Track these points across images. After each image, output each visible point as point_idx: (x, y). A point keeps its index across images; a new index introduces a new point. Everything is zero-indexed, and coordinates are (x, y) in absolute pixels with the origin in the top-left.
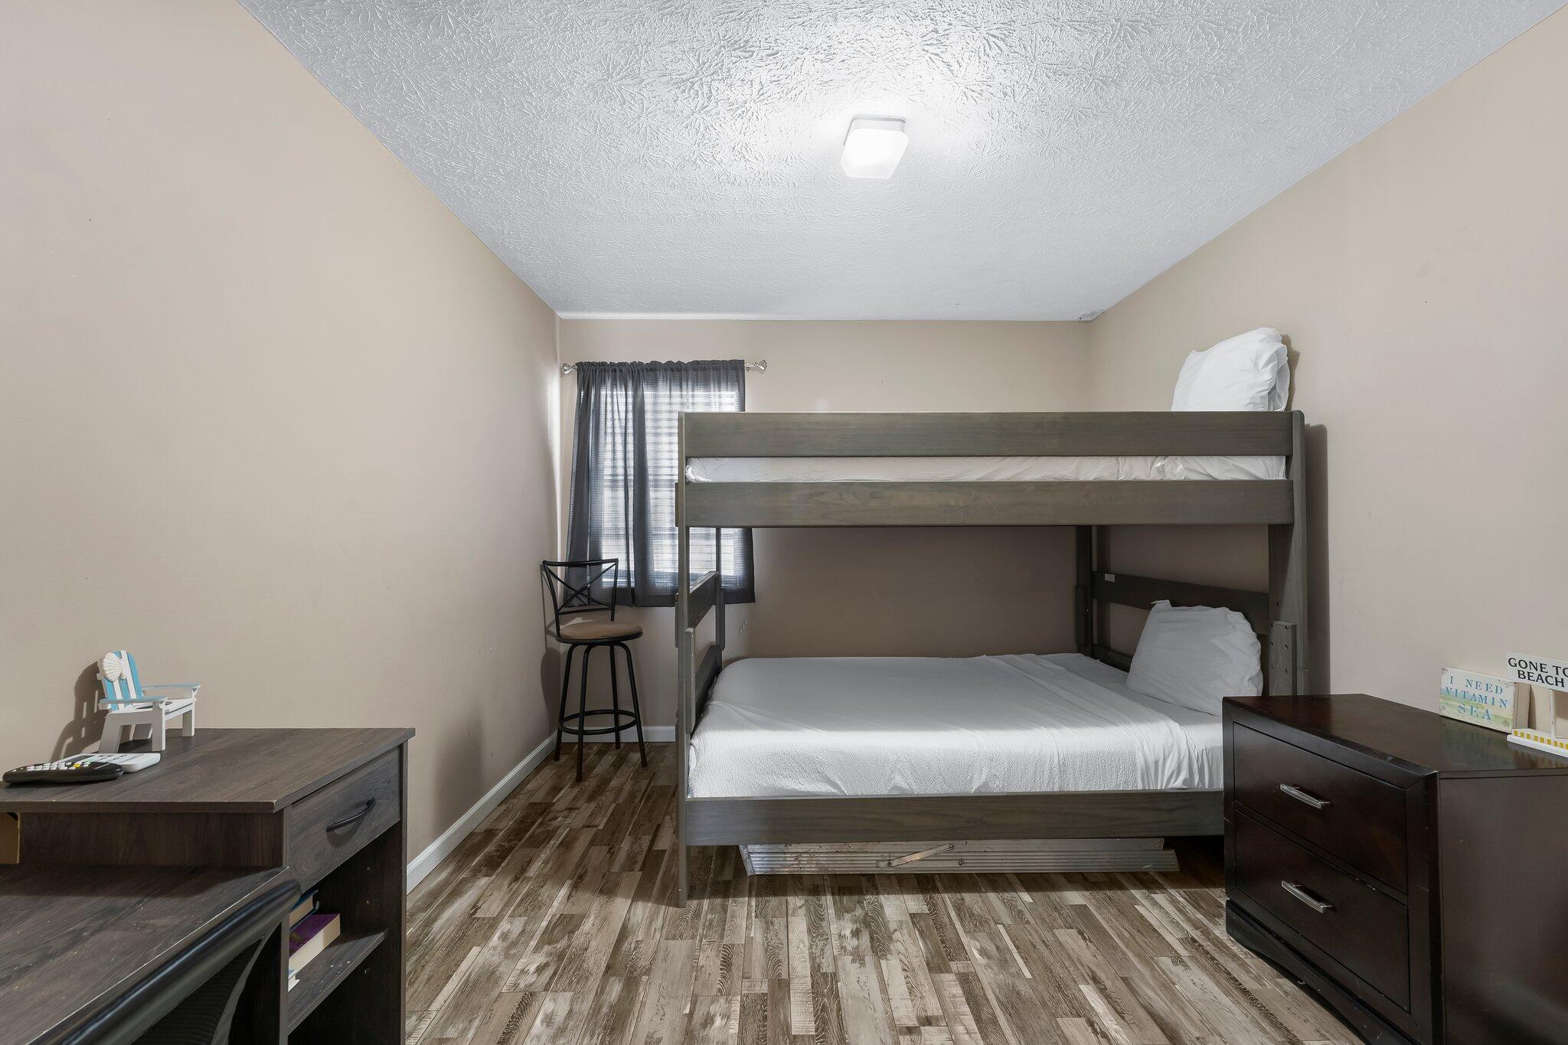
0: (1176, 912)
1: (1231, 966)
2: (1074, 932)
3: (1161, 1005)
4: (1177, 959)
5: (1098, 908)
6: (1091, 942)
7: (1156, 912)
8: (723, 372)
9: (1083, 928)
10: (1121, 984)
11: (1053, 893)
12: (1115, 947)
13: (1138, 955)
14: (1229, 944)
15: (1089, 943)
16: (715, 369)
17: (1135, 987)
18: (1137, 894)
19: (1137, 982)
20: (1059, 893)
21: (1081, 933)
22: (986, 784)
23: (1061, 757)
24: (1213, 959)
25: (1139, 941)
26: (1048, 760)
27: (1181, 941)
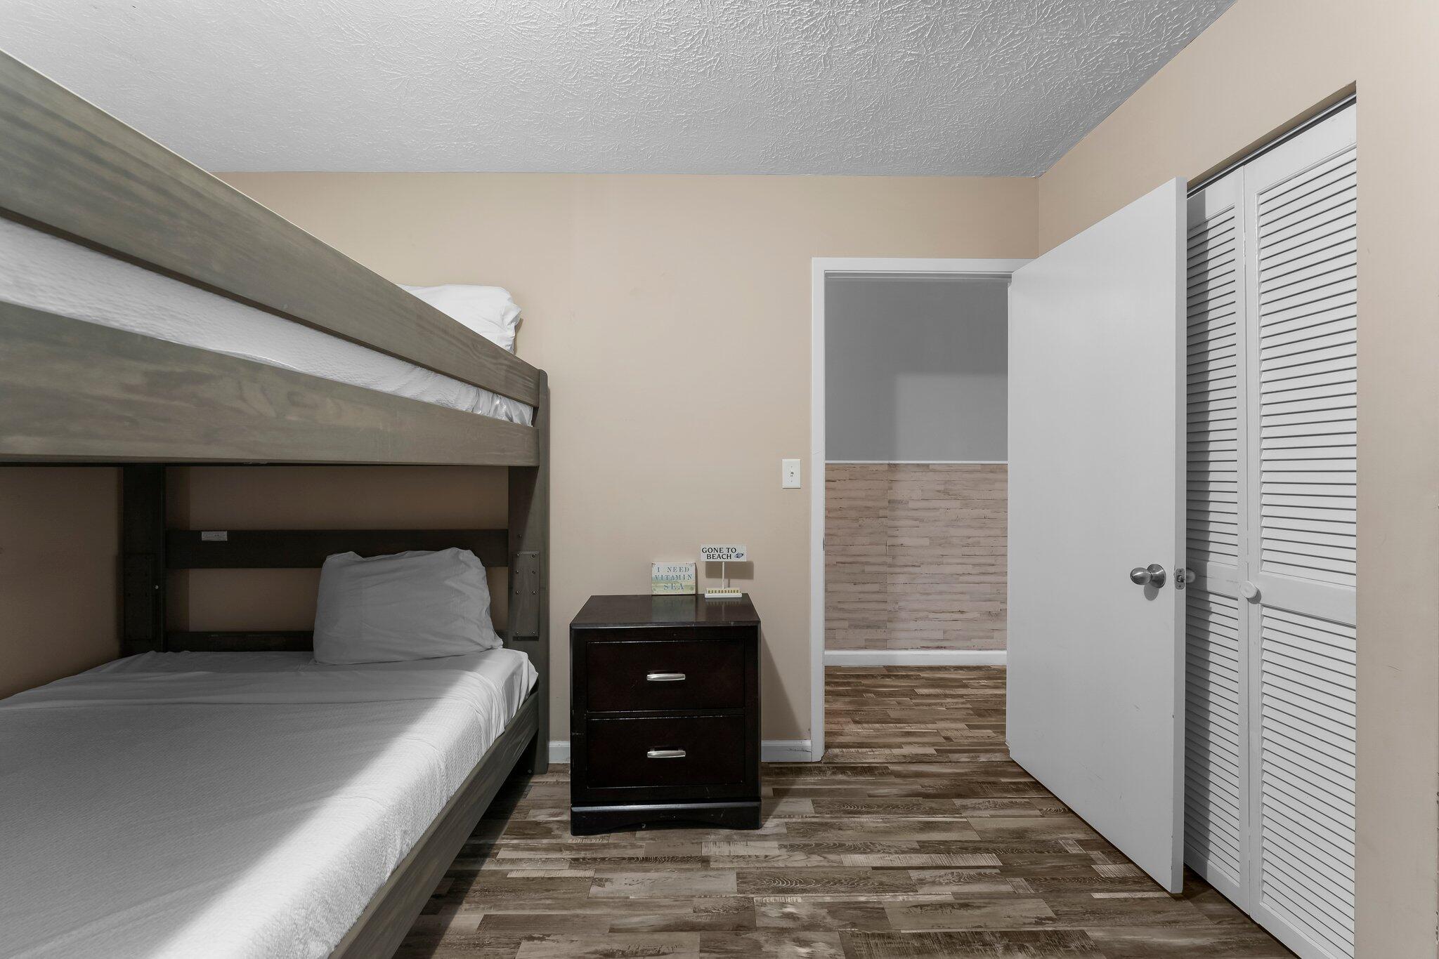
0: (532, 852)
1: (614, 853)
2: (525, 945)
3: (653, 918)
4: (600, 882)
5: (496, 906)
6: (549, 936)
7: (524, 866)
9: (527, 933)
10: (619, 937)
11: (445, 937)
12: (564, 919)
13: (582, 906)
14: (588, 841)
15: (550, 938)
17: (625, 927)
18: (488, 866)
19: (619, 923)
20: (449, 930)
21: (531, 938)
24: (603, 859)
25: (560, 896)
27: (571, 867)
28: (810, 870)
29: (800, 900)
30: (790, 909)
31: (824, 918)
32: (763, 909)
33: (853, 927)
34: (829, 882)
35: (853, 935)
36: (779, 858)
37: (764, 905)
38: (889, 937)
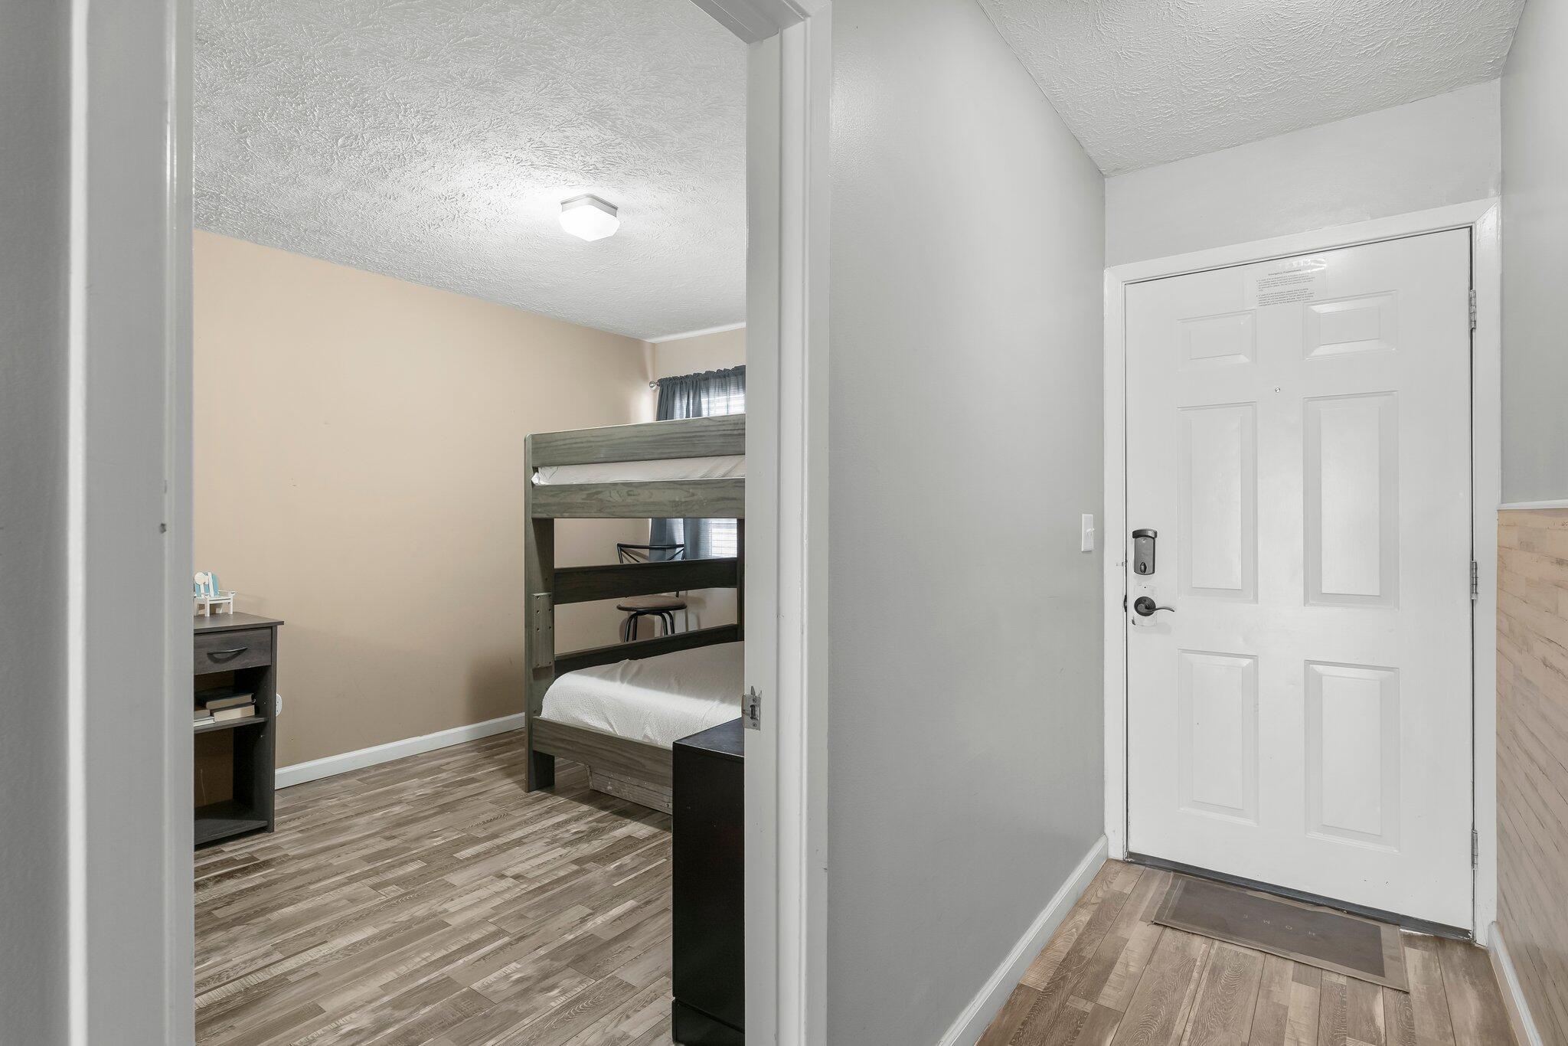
28: (570, 1035)
29: (553, 1004)
30: (555, 992)
31: (517, 1005)
32: (578, 979)
33: (485, 1014)
34: (538, 1036)
35: (481, 1009)
36: (614, 1024)
37: (581, 983)
38: (443, 1027)
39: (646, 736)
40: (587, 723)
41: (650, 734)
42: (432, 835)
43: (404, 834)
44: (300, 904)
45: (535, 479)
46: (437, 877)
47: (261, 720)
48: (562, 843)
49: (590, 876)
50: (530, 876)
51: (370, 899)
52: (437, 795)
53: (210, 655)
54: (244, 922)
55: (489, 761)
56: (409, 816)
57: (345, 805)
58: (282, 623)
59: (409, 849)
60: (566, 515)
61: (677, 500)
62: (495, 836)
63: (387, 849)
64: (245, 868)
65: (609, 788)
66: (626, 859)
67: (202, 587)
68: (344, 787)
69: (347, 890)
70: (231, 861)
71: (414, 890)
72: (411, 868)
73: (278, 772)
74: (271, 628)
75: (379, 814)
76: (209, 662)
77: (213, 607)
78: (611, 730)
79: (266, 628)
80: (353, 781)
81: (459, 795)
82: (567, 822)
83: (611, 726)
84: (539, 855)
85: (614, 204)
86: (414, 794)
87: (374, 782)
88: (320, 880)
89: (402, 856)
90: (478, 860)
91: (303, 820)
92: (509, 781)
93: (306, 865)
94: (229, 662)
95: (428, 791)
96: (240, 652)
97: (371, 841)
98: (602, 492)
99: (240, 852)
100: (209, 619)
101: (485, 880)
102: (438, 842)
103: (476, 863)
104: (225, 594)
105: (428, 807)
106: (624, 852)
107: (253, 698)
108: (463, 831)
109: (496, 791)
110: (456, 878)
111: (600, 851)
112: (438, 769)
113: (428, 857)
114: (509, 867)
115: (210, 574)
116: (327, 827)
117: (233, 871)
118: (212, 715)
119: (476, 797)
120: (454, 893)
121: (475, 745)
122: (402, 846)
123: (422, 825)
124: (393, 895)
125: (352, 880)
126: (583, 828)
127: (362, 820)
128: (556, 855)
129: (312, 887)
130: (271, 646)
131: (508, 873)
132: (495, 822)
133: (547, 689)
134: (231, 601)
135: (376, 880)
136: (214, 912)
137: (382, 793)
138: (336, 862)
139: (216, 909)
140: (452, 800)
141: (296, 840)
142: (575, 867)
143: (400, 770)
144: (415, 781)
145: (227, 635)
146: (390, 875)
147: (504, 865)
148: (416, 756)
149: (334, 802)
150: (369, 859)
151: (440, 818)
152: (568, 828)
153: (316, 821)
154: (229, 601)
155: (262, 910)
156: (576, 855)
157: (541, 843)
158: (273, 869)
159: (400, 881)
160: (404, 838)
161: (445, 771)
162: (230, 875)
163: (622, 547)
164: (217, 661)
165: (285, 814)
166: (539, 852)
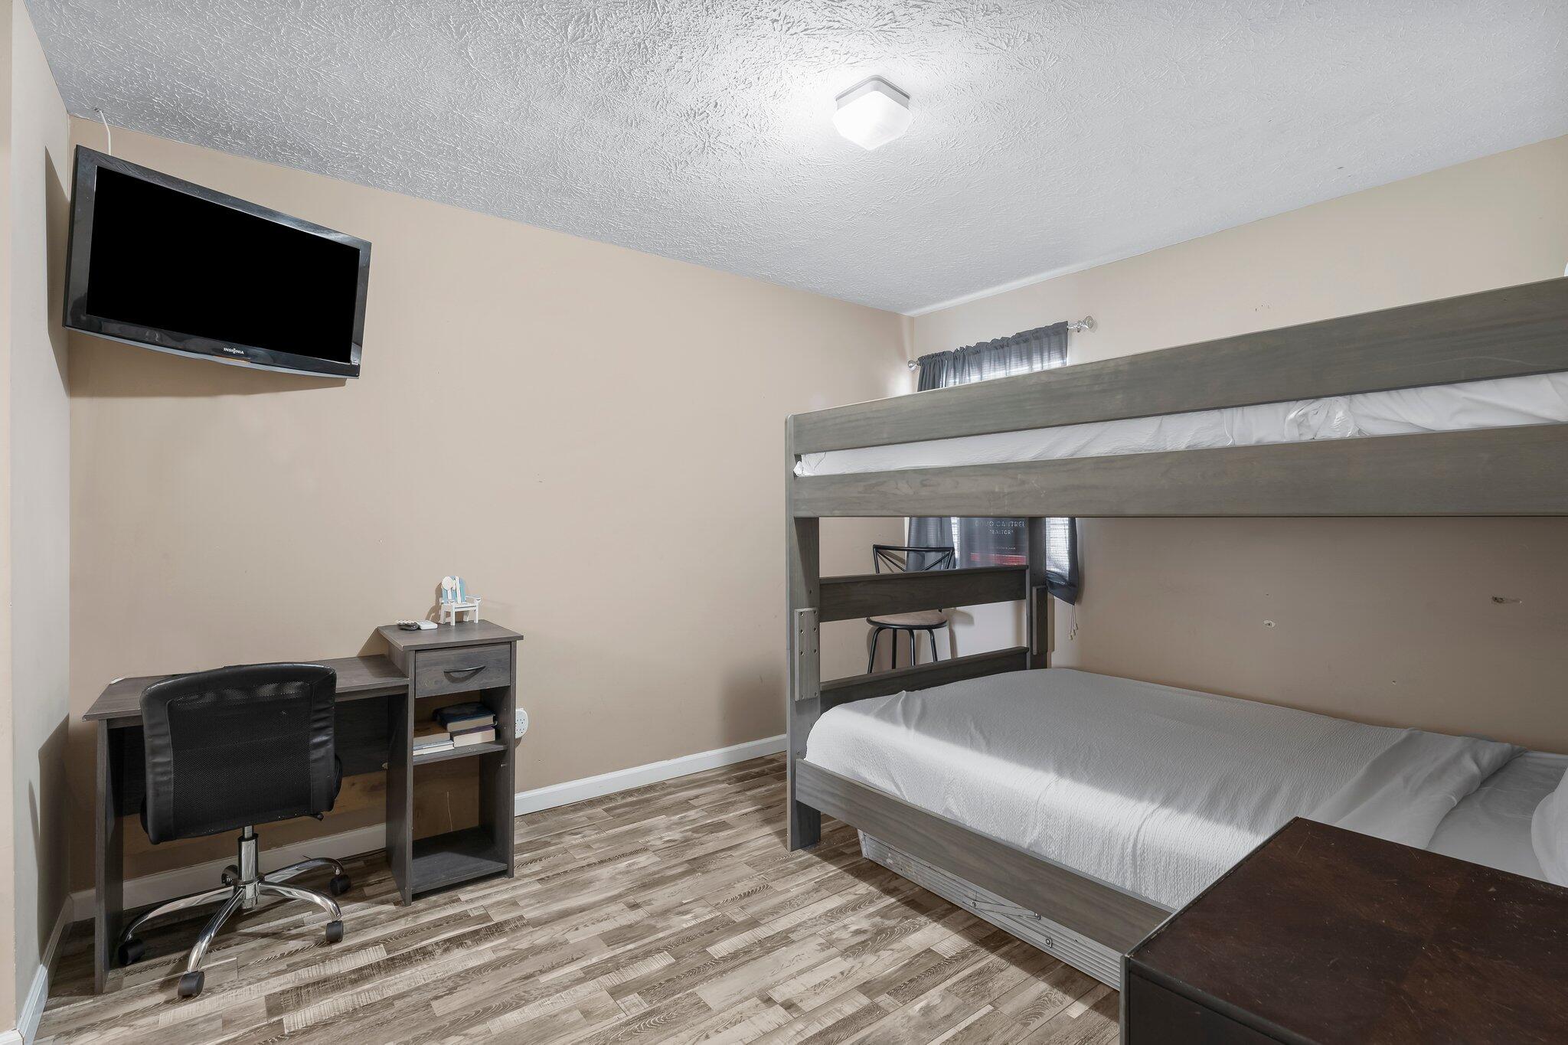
8: (1045, 340)
16: (1037, 338)
22: (1036, 843)
23: (1139, 846)
26: (1120, 842)
39: (947, 810)
40: (865, 779)
41: (955, 810)
42: (680, 909)
43: (649, 903)
44: (526, 1009)
45: (798, 470)
46: (688, 988)
47: (501, 748)
48: (842, 947)
49: (887, 1022)
50: (806, 1006)
51: (606, 1015)
52: (686, 843)
53: (447, 673)
54: (461, 1030)
55: (742, 798)
56: (655, 873)
57: (588, 847)
58: (521, 638)
59: (653, 929)
60: (837, 512)
61: (997, 490)
62: (753, 923)
63: (630, 926)
64: (476, 932)
65: (889, 861)
66: (932, 996)
67: (449, 592)
68: (589, 818)
69: (583, 991)
70: (461, 919)
71: (659, 1007)
72: (660, 963)
73: (517, 797)
74: (510, 643)
75: (622, 865)
76: (446, 681)
77: (460, 615)
78: (898, 793)
79: (505, 643)
80: (599, 810)
81: (710, 847)
82: (842, 910)
83: (897, 786)
84: (815, 966)
85: (905, 90)
86: (661, 838)
87: (619, 815)
88: (553, 968)
89: (646, 941)
90: (737, 963)
91: (544, 863)
92: (767, 830)
93: (541, 937)
94: (468, 682)
95: (676, 835)
96: (477, 671)
97: (612, 908)
98: (885, 482)
99: (476, 904)
100: (454, 628)
101: (747, 1004)
102: (686, 922)
103: (734, 968)
104: (473, 602)
105: (674, 862)
106: (928, 981)
107: (495, 719)
108: (717, 907)
109: (752, 845)
110: (712, 993)
111: (896, 972)
112: (686, 805)
113: (677, 945)
114: (777, 983)
115: (457, 578)
116: (569, 878)
117: (464, 935)
118: (452, 739)
119: (729, 853)
120: (709, 1023)
121: (723, 774)
122: (646, 922)
123: (668, 890)
124: (636, 1012)
125: (589, 974)
126: (865, 924)
127: (605, 872)
128: (836, 972)
129: (544, 979)
130: (509, 665)
131: (776, 997)
132: (754, 897)
133: (812, 726)
134: (477, 609)
135: (614, 979)
136: (434, 1004)
137: (627, 833)
138: (574, 938)
139: (436, 998)
140: (702, 853)
141: (534, 895)
142: (864, 1001)
143: (648, 800)
144: (661, 820)
145: (465, 651)
146: (632, 973)
147: (770, 980)
148: (663, 783)
149: (577, 840)
150: (613, 938)
151: (687, 882)
152: (846, 922)
153: (557, 866)
154: (474, 608)
155: (485, 1010)
156: (863, 976)
157: (813, 944)
158: (504, 940)
159: (645, 987)
160: (648, 908)
161: (694, 807)
162: (458, 942)
163: (878, 549)
164: (454, 680)
165: (528, 851)
166: (812, 961)
